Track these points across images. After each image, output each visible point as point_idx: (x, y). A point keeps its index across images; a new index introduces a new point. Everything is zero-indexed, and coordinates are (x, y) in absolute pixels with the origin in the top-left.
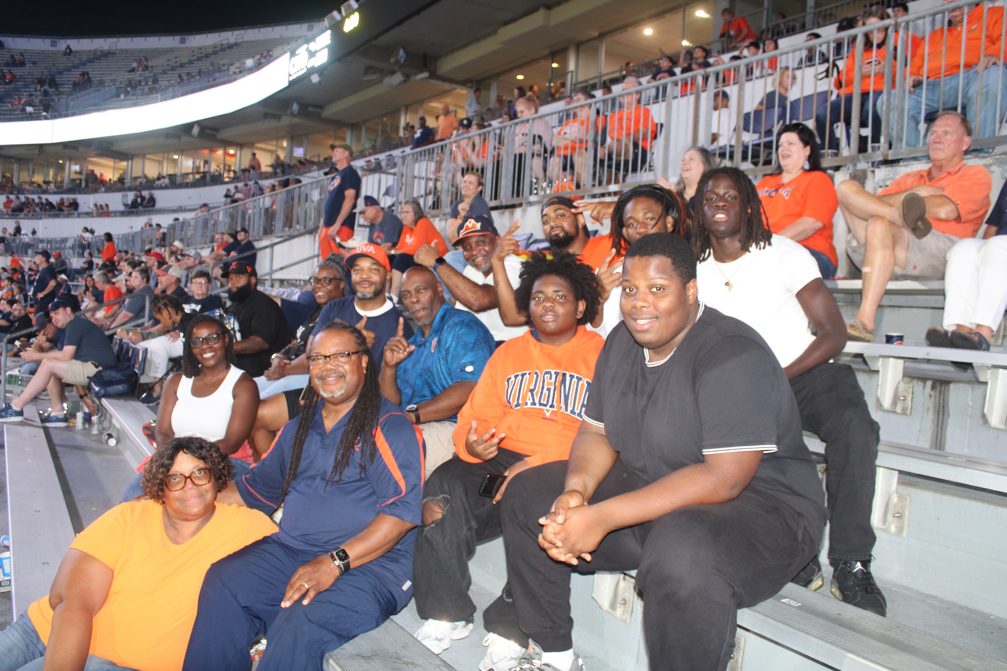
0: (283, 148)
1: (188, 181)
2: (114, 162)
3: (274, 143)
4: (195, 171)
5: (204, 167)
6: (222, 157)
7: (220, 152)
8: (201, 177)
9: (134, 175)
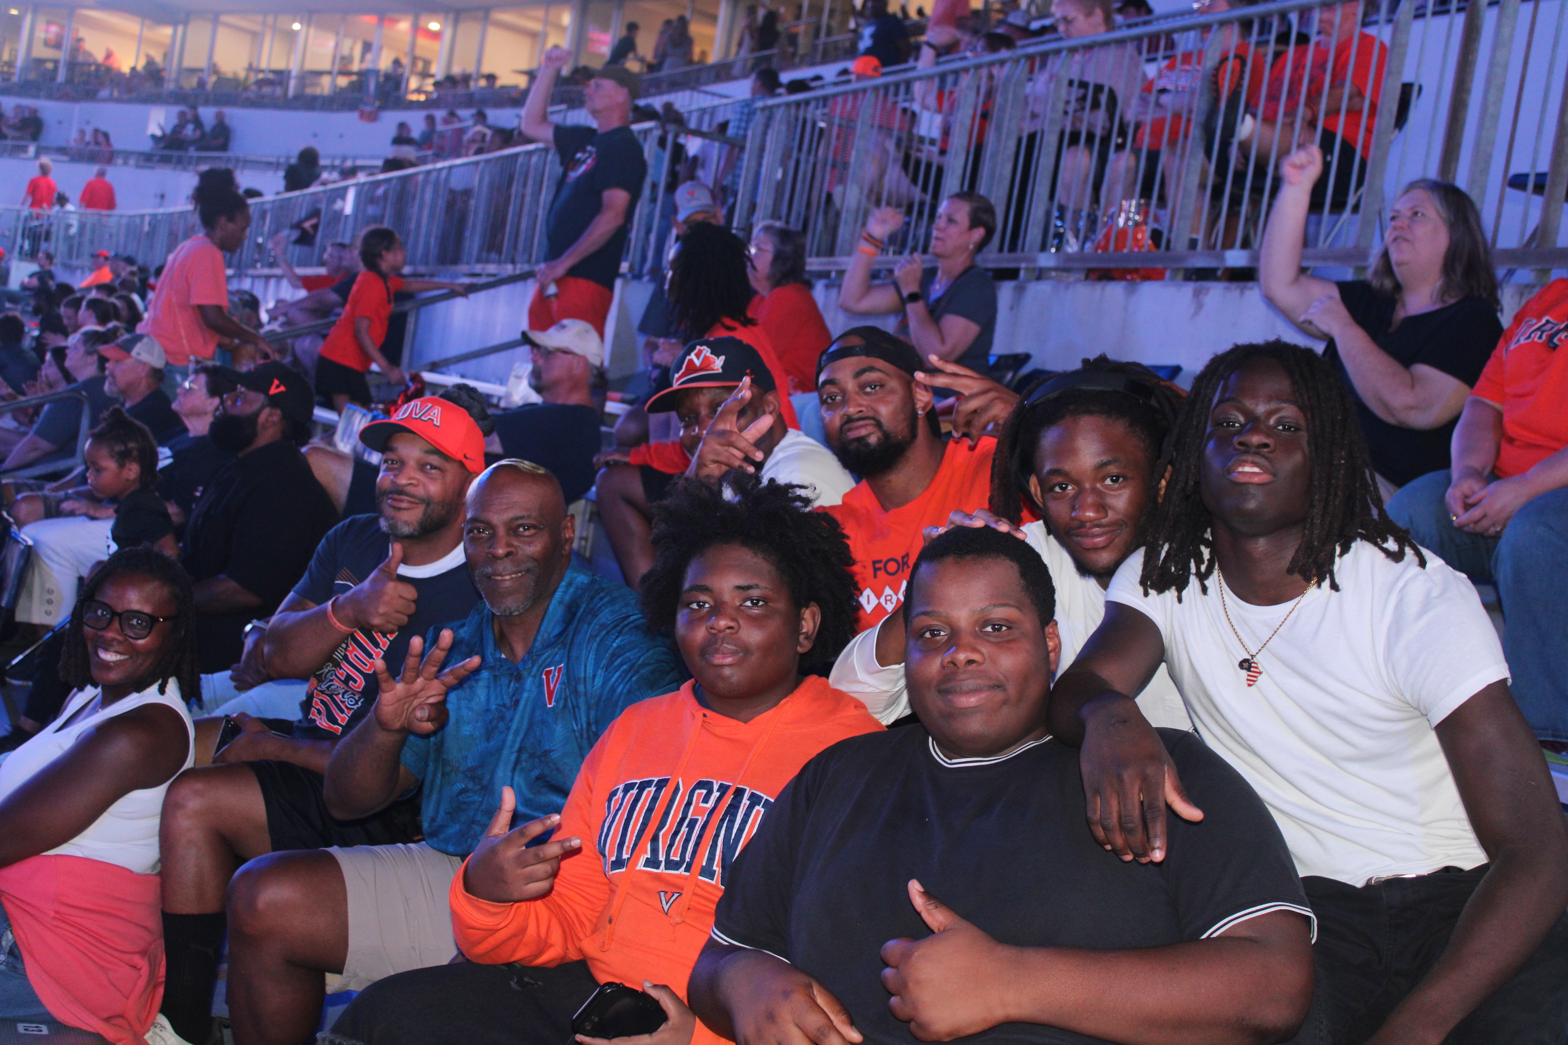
0: (561, 28)
1: (318, 91)
2: (143, 25)
3: (540, 13)
4: (336, 68)
5: (362, 60)
6: (408, 38)
7: (404, 26)
8: (352, 86)
9: (188, 63)
